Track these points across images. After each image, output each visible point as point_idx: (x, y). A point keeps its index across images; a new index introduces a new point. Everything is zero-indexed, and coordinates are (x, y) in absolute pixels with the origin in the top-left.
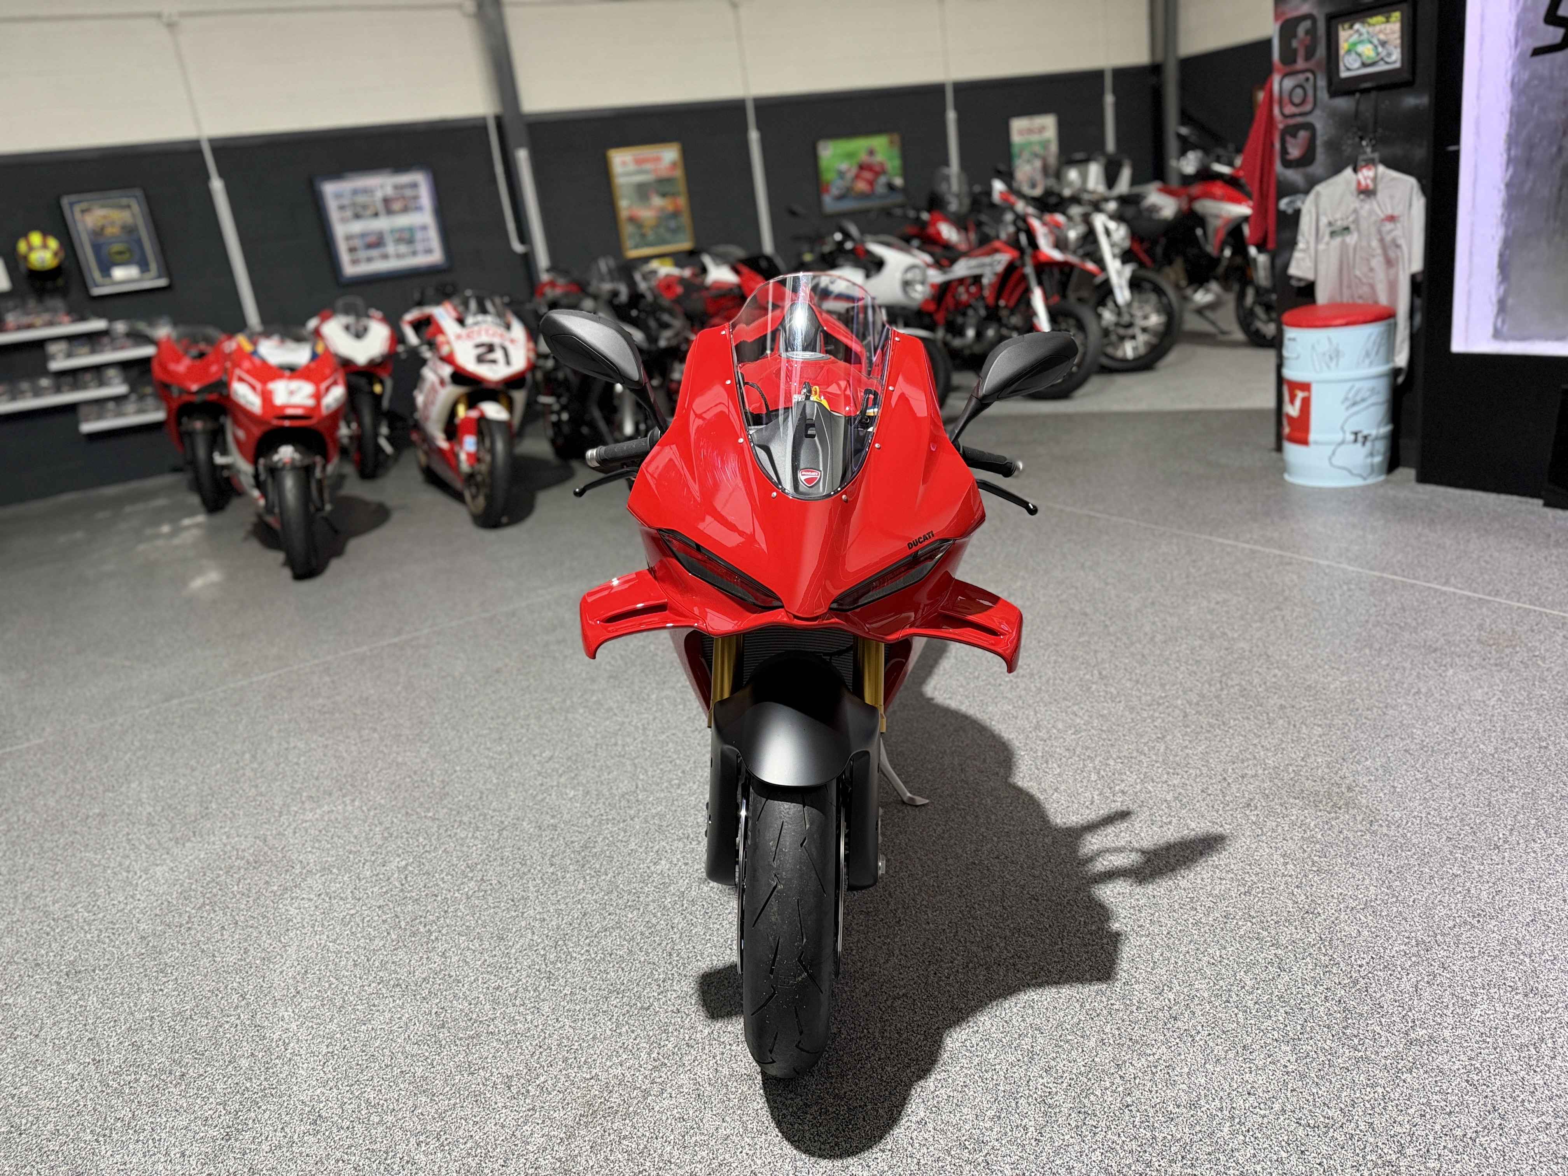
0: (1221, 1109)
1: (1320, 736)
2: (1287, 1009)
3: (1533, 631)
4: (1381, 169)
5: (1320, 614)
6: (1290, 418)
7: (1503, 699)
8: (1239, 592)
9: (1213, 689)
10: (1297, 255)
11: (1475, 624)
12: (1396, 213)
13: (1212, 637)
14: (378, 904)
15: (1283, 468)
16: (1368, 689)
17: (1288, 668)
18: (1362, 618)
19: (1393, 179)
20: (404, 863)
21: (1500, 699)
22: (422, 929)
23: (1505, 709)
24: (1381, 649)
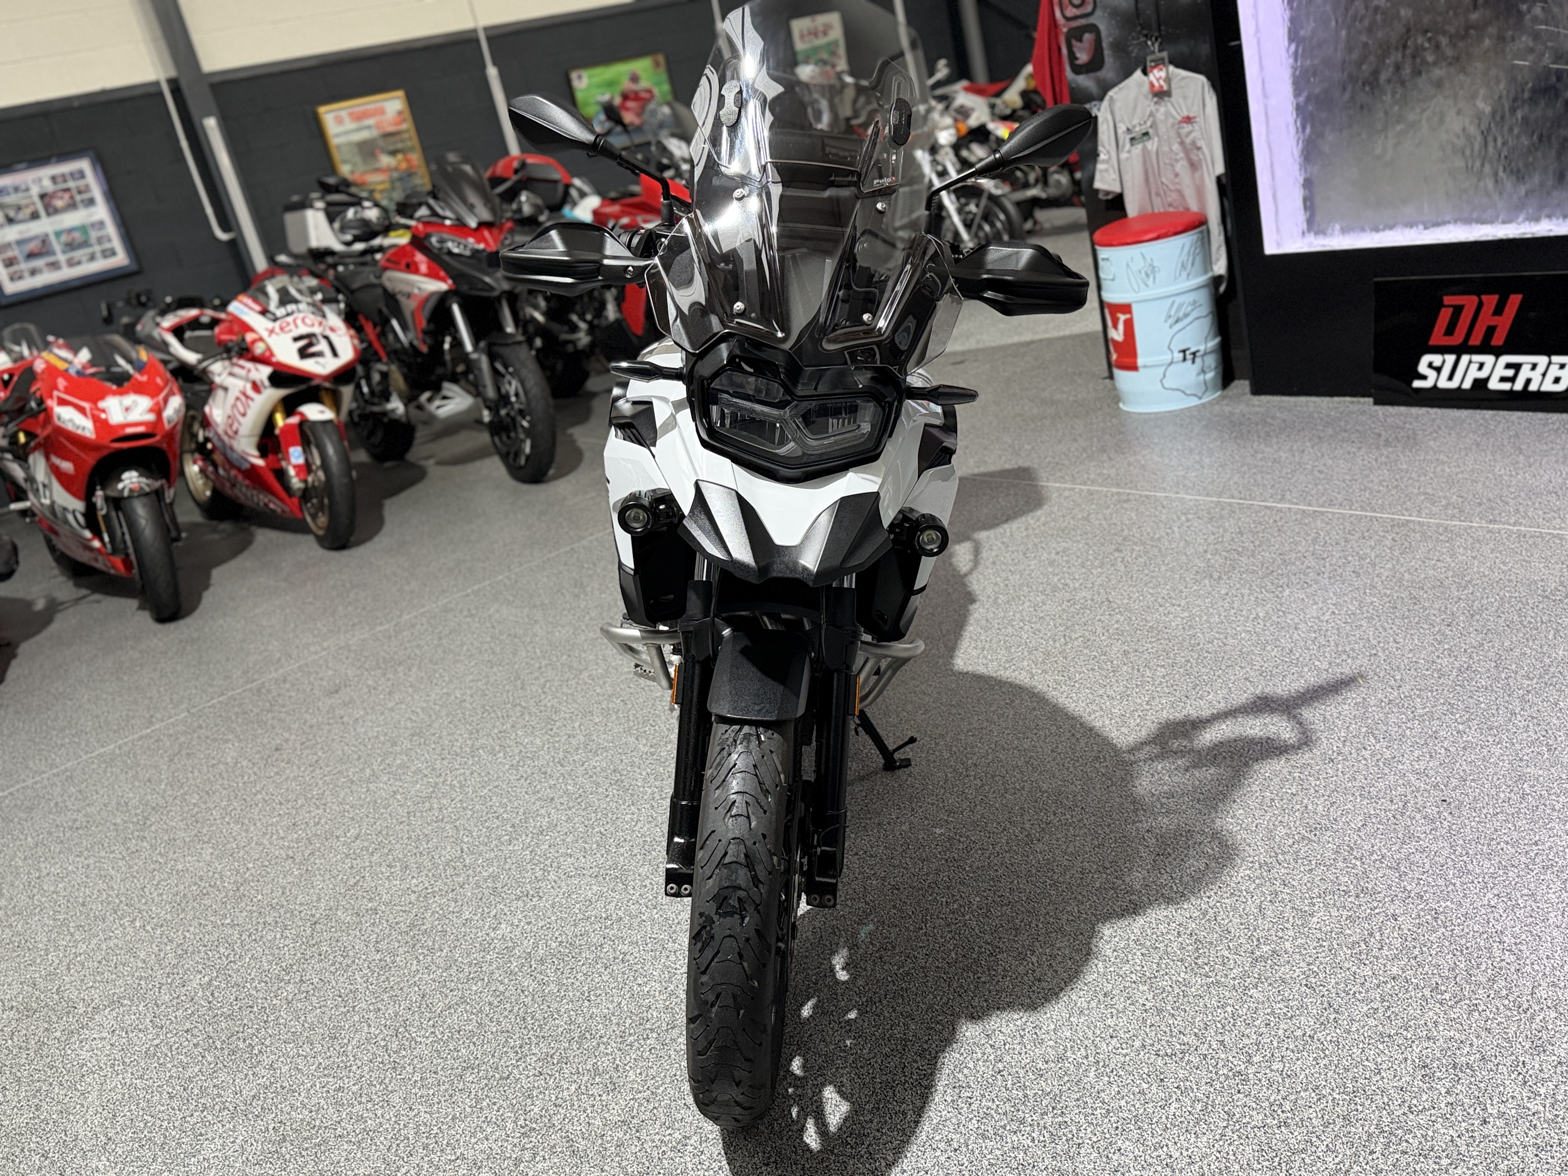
0: (1087, 1057)
1: (1164, 677)
2: (1143, 951)
4: (1171, 68)
5: (1160, 550)
6: (1115, 342)
8: (1079, 538)
9: (1058, 645)
10: (1100, 167)
12: (1192, 115)
13: (1055, 589)
14: (185, 1028)
15: (1116, 397)
16: (1209, 622)
17: (1130, 611)
18: (1201, 549)
19: (1184, 78)
20: (207, 979)
22: (241, 1045)
24: (1220, 578)
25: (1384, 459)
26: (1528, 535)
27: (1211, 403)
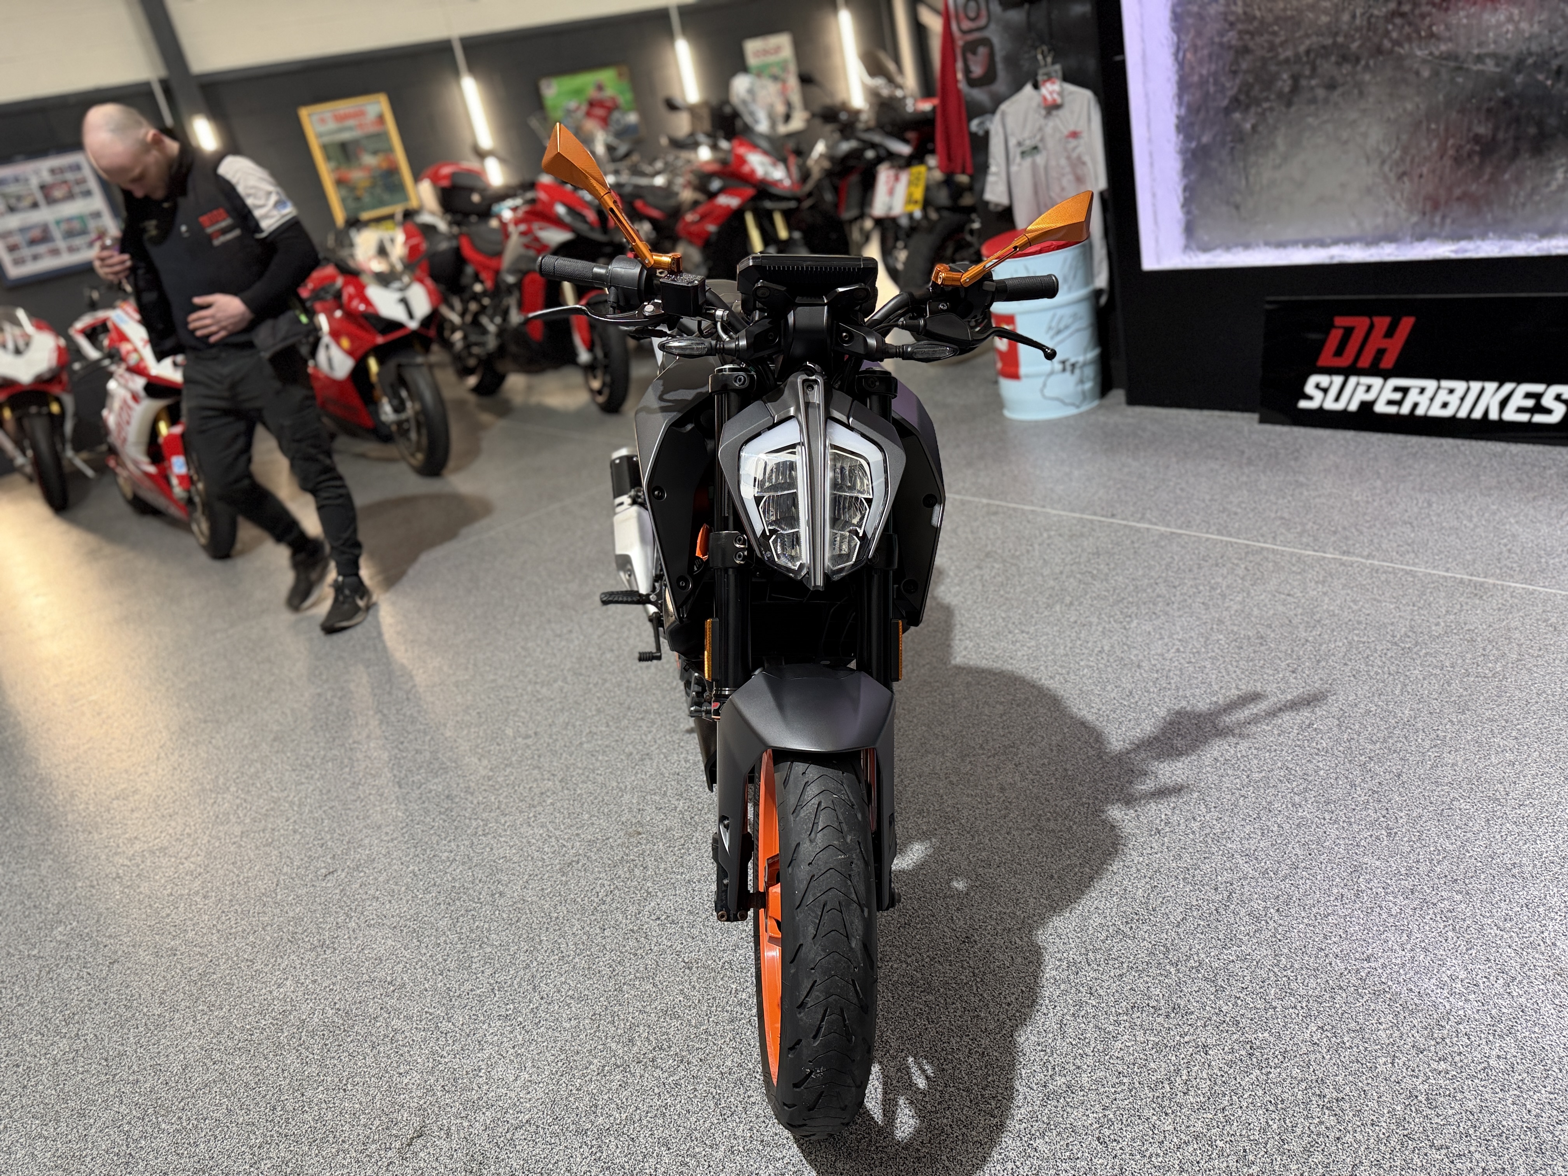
4: (1063, 83)
6: (1000, 352)
10: (990, 178)
12: (1078, 129)
15: (999, 404)
19: (1075, 94)
25: (1244, 479)
26: (1381, 570)
27: (1089, 413)
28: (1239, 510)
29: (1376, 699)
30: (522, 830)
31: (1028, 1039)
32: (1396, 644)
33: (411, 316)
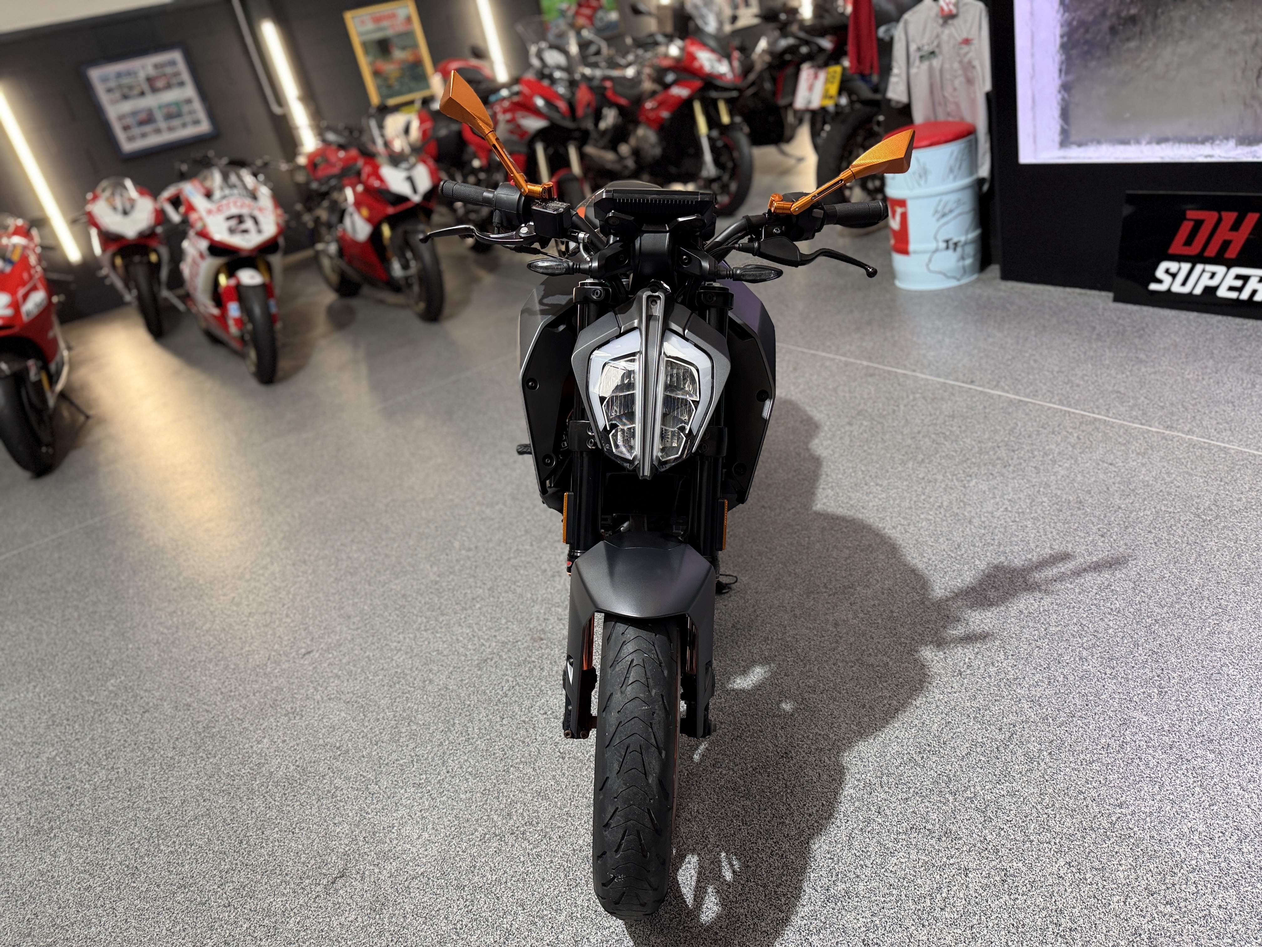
3: (1053, 433)
5: (883, 427)
6: (894, 231)
7: (1009, 509)
11: (1008, 428)
15: (892, 275)
21: (1006, 509)
23: (1008, 520)
26: (1198, 446)
27: (967, 285)
28: (1082, 383)
29: (1171, 566)
30: (454, 629)
31: (820, 847)
32: (1199, 516)
33: (415, 191)
